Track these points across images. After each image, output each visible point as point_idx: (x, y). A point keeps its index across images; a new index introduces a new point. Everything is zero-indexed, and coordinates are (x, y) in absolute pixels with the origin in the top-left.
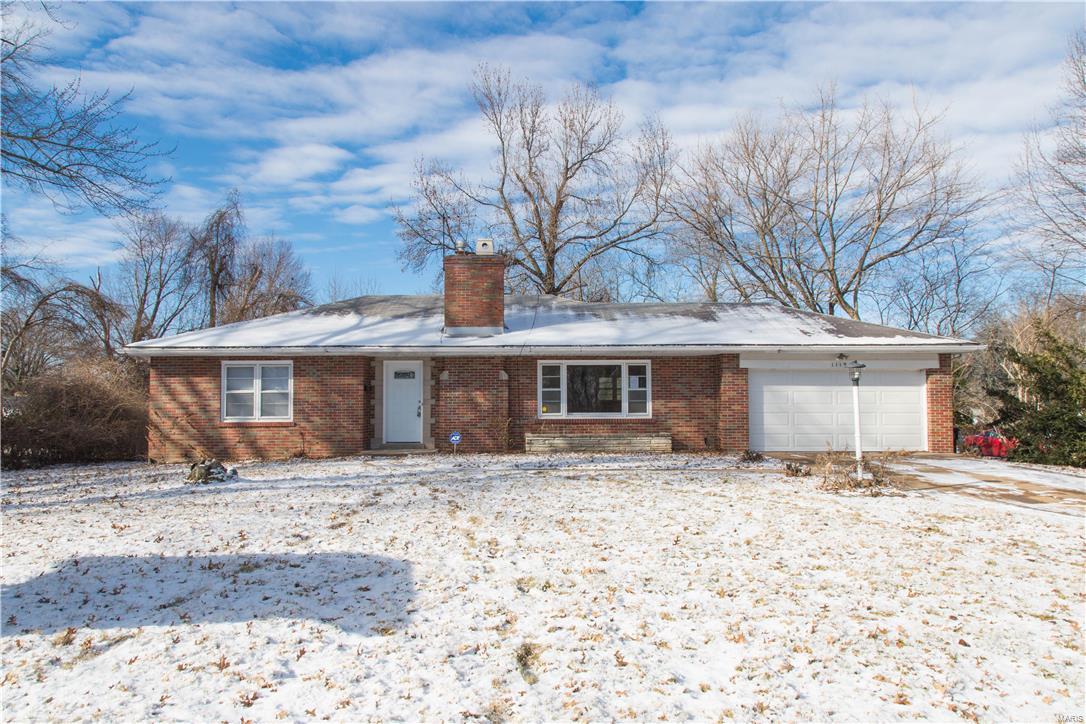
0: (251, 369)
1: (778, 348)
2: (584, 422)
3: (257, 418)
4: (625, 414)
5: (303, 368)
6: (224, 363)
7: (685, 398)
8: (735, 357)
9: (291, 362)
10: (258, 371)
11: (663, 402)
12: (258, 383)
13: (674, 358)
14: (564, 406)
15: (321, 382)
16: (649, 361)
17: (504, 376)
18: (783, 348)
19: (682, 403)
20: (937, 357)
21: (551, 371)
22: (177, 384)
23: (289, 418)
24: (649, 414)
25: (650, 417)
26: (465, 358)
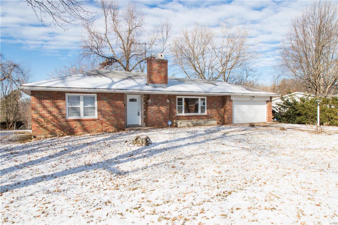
0: (79, 97)
1: (242, 94)
2: (190, 116)
3: (82, 117)
4: (199, 113)
5: (101, 97)
6: (66, 94)
7: (215, 108)
8: (230, 96)
9: (96, 95)
10: (82, 98)
11: (210, 110)
12: (82, 103)
13: (213, 96)
14: (183, 111)
15: (109, 103)
16: (206, 97)
17: (168, 101)
18: (244, 94)
19: (215, 110)
20: (270, 97)
21: (180, 100)
22: (47, 103)
23: (96, 117)
24: (206, 113)
25: (206, 114)
26: (156, 95)
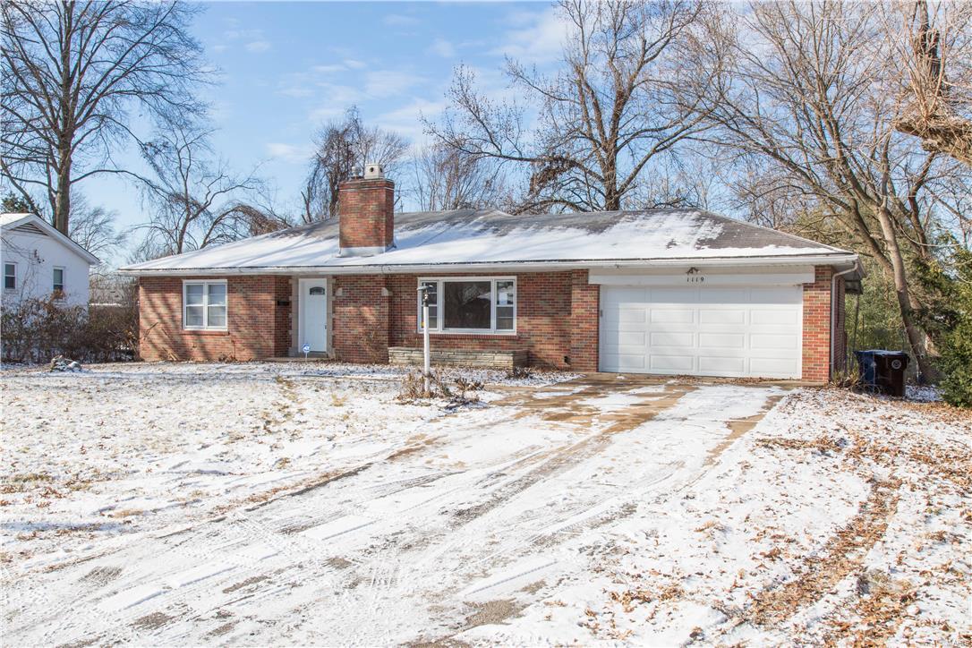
0: (201, 286)
2: (455, 337)
3: (206, 328)
4: (492, 331)
5: (234, 285)
6: (184, 281)
7: (547, 315)
8: (584, 273)
9: (226, 280)
10: (206, 289)
11: (526, 319)
12: (205, 298)
13: (538, 274)
14: (440, 322)
15: (246, 298)
16: (515, 277)
17: (385, 292)
18: (619, 263)
19: (546, 320)
21: (432, 288)
22: (156, 298)
23: (224, 328)
24: (513, 332)
25: (515, 334)
26: (354, 275)
